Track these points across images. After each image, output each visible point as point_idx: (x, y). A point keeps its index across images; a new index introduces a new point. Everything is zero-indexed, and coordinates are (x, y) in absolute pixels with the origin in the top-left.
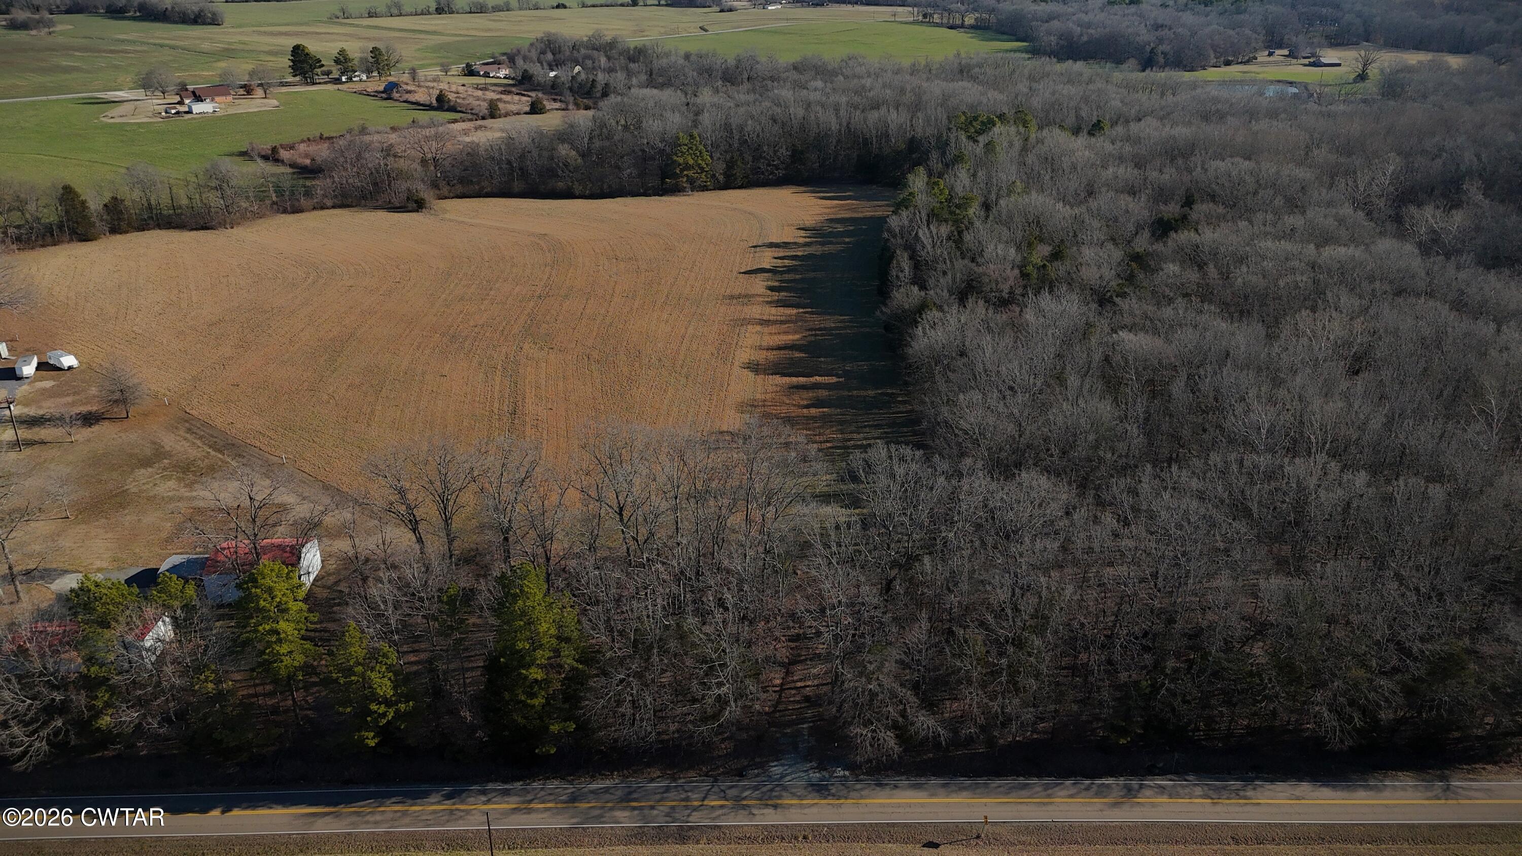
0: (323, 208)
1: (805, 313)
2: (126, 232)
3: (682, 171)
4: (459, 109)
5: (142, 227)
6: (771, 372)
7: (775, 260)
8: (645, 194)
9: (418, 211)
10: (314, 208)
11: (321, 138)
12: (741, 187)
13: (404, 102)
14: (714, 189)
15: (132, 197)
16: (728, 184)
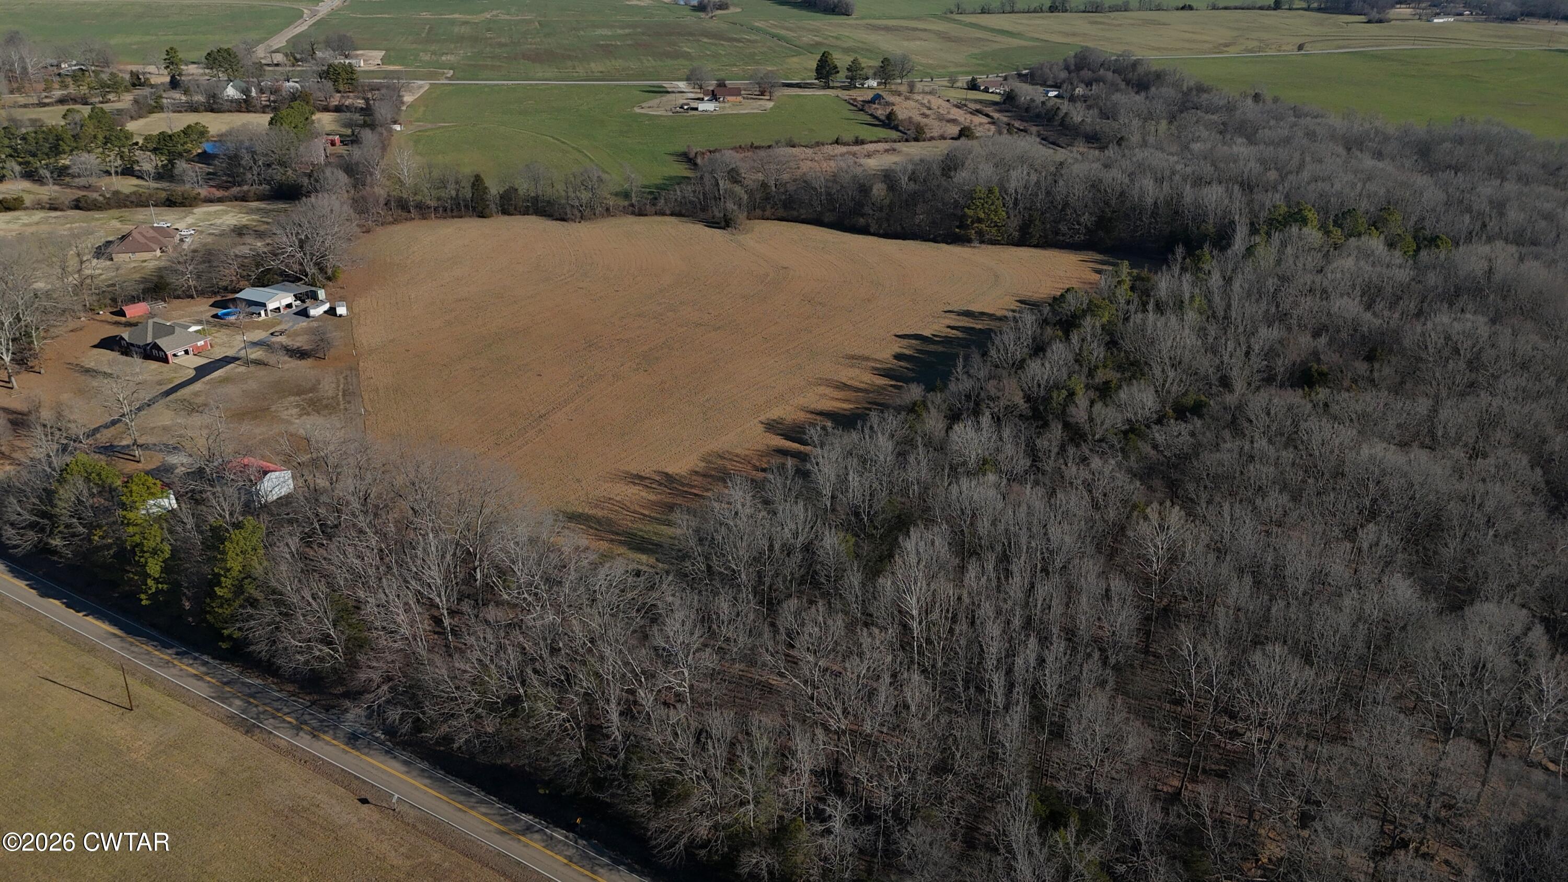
0: (663, 214)
1: (891, 386)
2: (512, 215)
3: (973, 223)
4: (900, 128)
5: (526, 212)
6: (780, 432)
7: (949, 330)
8: (935, 241)
9: (724, 229)
10: (656, 214)
11: (751, 147)
12: (1036, 246)
13: (871, 115)
14: (1008, 244)
15: (524, 187)
16: (1021, 242)
